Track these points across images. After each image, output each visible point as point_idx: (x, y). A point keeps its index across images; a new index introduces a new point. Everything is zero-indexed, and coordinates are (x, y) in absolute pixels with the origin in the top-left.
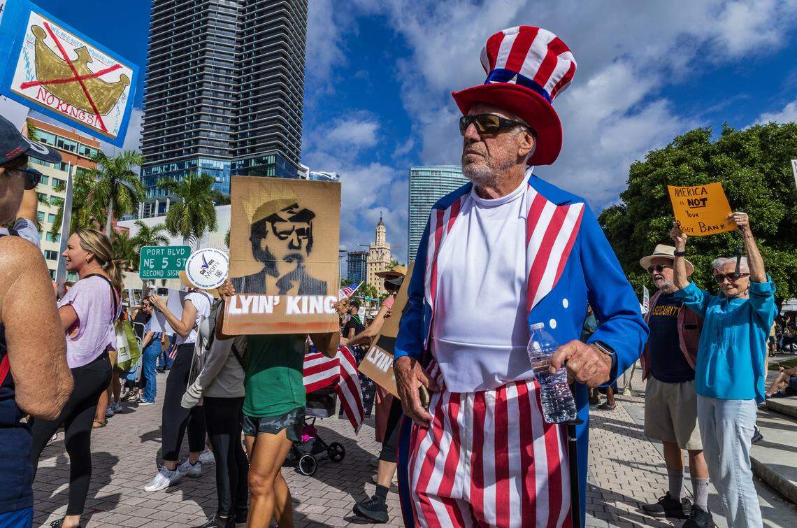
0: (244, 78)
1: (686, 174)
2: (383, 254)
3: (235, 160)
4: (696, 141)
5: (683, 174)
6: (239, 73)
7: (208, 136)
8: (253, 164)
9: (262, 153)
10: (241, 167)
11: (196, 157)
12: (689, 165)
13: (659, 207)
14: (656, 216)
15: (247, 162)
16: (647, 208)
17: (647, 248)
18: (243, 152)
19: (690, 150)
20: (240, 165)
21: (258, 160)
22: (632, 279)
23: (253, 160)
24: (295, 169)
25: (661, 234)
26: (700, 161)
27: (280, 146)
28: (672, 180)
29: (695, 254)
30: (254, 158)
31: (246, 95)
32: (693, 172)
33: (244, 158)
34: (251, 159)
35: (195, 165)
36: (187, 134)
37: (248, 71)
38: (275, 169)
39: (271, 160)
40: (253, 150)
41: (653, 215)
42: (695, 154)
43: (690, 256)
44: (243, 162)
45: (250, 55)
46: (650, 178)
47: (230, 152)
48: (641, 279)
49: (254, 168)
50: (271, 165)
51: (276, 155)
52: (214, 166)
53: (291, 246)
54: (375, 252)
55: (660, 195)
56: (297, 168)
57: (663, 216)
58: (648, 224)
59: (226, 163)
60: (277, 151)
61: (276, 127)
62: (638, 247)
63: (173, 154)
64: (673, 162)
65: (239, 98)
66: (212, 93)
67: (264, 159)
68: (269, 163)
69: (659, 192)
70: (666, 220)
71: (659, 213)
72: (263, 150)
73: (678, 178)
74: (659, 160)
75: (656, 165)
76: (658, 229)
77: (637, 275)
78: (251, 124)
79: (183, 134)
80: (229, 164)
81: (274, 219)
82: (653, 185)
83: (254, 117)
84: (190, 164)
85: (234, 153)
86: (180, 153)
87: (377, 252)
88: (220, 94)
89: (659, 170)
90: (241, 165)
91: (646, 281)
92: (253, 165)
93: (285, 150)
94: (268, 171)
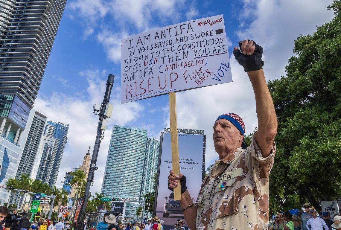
0: (4, 45)
9: (4, 93)
27: (19, 91)
31: (3, 55)
37: (9, 42)
38: (12, 104)
39: (10, 98)
45: (13, 33)
50: (9, 101)
51: (14, 95)
60: (16, 93)
61: (19, 78)
68: (8, 99)
72: (5, 91)
83: (5, 69)
93: (23, 93)
94: (6, 105)
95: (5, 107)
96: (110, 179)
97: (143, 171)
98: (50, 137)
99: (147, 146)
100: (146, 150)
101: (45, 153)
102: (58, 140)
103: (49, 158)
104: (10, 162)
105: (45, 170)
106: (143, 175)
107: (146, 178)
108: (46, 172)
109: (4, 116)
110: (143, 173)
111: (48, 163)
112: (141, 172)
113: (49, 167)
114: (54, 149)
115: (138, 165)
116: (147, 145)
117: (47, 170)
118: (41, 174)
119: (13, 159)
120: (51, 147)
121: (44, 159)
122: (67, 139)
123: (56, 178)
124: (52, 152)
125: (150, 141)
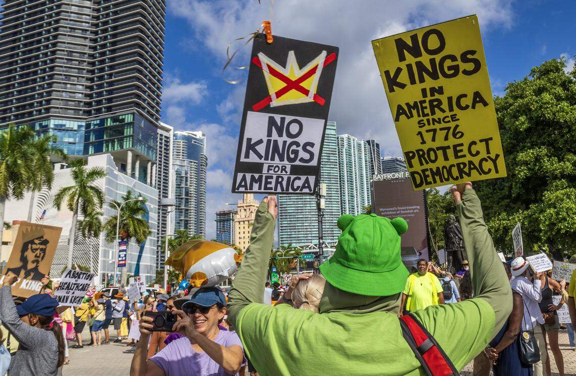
0: (101, 38)
1: (548, 103)
2: (252, 212)
3: (91, 119)
4: (552, 71)
5: (545, 103)
6: (96, 33)
7: (61, 96)
8: (109, 123)
9: (119, 113)
10: (96, 127)
11: (48, 118)
12: (550, 94)
13: (523, 141)
14: (523, 149)
15: (103, 121)
16: (512, 141)
17: (516, 185)
18: (99, 111)
19: (549, 79)
20: (95, 125)
21: (115, 119)
22: (504, 220)
23: (109, 120)
24: (154, 128)
25: (529, 169)
26: (559, 90)
27: (138, 105)
28: (536, 110)
29: (566, 188)
30: (111, 118)
31: (103, 54)
32: (555, 101)
33: (100, 118)
34: (107, 119)
35: (47, 126)
36: (38, 94)
37: (105, 31)
38: (133, 128)
39: (129, 119)
40: (109, 109)
41: (518, 148)
42: (555, 84)
43: (562, 190)
44: (98, 122)
45: (108, 15)
46: (512, 110)
47: (85, 112)
48: (514, 219)
49: (110, 128)
50: (129, 124)
51: (133, 114)
52: (67, 126)
53: (36, 256)
54: (243, 211)
55: (524, 126)
56: (157, 127)
57: (530, 149)
58: (514, 159)
59: (80, 123)
60: (135, 109)
61: (134, 85)
62: (507, 185)
63: (23, 116)
64: (534, 91)
65: (96, 58)
66: (66, 53)
67: (121, 117)
68: (126, 121)
69: (523, 123)
70: (533, 153)
71: (524, 147)
72: (120, 109)
73: (541, 107)
74: (519, 92)
75: (516, 98)
76: (526, 163)
77: (508, 215)
78: (107, 83)
79: (34, 95)
80: (84, 124)
81: (32, 242)
82: (516, 117)
83: (110, 76)
84: (41, 125)
85: (88, 113)
86: (30, 114)
87: (245, 210)
88: (74, 54)
89: (520, 101)
90: (97, 124)
91: (519, 220)
92: (109, 125)
93: (144, 108)
94: (125, 130)
95: (125, 135)
96: (288, 217)
97: (341, 196)
98: (181, 159)
99: (339, 152)
100: (339, 159)
101: (178, 186)
102: (194, 163)
103: (187, 194)
104: (150, 213)
105: (185, 213)
106: (342, 202)
107: (347, 206)
108: (187, 216)
109: (128, 147)
110: (341, 199)
111: (187, 201)
112: (337, 198)
113: (190, 207)
114: (191, 178)
115: (330, 187)
116: (339, 150)
117: (188, 214)
118: (181, 220)
119: (152, 207)
120: (186, 175)
121: (179, 196)
122: (207, 159)
123: (204, 224)
124: (188, 183)
125: (343, 141)
